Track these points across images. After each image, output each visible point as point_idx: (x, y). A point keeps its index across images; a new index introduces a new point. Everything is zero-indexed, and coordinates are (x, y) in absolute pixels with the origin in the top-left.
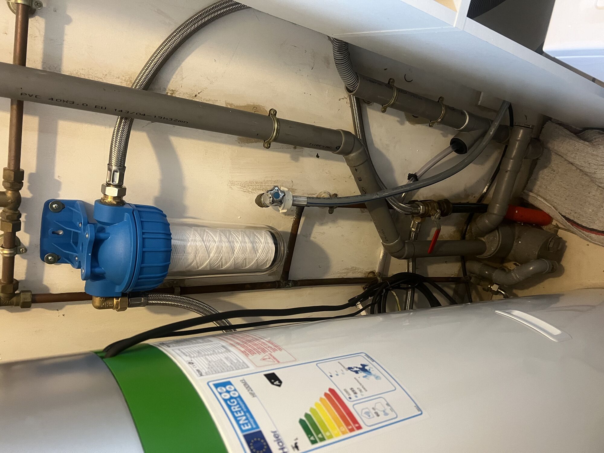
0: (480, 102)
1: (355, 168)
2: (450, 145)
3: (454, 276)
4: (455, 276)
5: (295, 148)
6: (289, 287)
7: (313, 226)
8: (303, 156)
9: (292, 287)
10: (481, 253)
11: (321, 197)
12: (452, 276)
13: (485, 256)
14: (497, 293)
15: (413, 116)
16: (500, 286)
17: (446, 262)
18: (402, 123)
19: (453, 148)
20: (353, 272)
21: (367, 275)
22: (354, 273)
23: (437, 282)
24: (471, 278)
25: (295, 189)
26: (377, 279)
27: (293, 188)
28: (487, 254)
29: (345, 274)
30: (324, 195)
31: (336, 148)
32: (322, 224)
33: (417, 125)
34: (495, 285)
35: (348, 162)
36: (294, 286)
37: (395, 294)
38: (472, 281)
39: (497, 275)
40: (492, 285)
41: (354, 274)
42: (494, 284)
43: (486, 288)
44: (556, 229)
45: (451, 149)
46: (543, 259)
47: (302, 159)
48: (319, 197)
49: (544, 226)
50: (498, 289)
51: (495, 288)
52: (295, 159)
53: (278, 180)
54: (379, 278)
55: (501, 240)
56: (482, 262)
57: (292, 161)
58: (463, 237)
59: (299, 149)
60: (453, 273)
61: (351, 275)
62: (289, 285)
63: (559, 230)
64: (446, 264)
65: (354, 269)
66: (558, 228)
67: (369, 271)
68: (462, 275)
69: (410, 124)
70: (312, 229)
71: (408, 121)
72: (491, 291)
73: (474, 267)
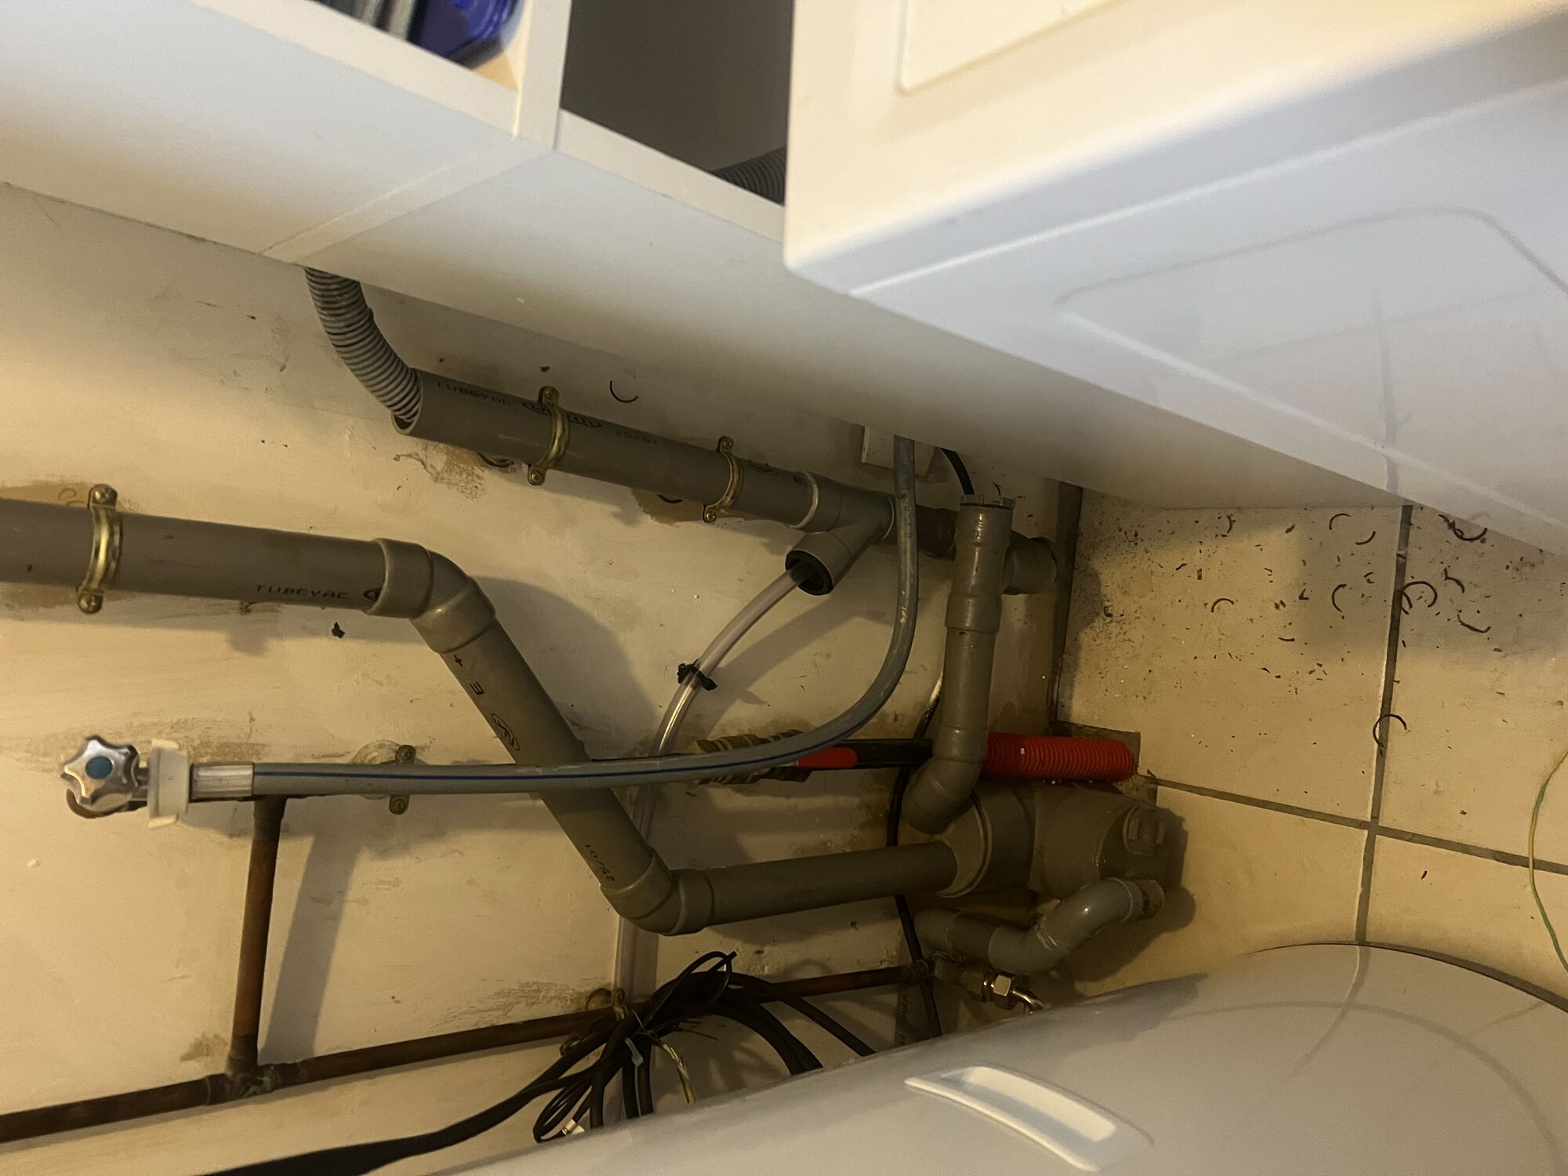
0: (864, 455)
1: (455, 656)
2: (787, 568)
3: (890, 963)
4: (892, 966)
5: (246, 611)
6: (265, 1092)
7: (350, 861)
8: (279, 635)
9: (276, 1092)
10: (947, 883)
11: (366, 761)
12: (884, 966)
13: (956, 890)
14: (1011, 1002)
15: (661, 497)
16: (1013, 978)
17: (853, 924)
18: (629, 520)
19: (794, 577)
20: (529, 1001)
21: (583, 1002)
22: (534, 1003)
23: (809, 994)
24: (932, 965)
25: (263, 745)
26: (614, 1013)
27: (252, 740)
28: (959, 886)
29: (501, 1012)
30: (375, 754)
31: (366, 595)
32: (385, 853)
33: (678, 524)
34: (1000, 977)
35: (431, 637)
36: (284, 1085)
37: (675, 1056)
38: (936, 972)
39: (1001, 946)
40: (992, 980)
41: (535, 1007)
42: (997, 976)
43: (978, 991)
44: (1152, 786)
45: (789, 581)
46: (1116, 879)
47: (274, 644)
48: (359, 761)
49: (1119, 783)
50: (1011, 989)
51: (1001, 986)
52: (249, 645)
53: (186, 721)
54: (618, 1010)
55: (990, 835)
56: (956, 911)
57: (237, 654)
58: (892, 840)
59: (260, 613)
60: (885, 957)
61: (521, 1014)
62: (260, 1083)
63: (1160, 788)
64: (853, 930)
65: (530, 992)
66: (1155, 784)
67: (589, 988)
68: (908, 960)
69: (657, 523)
70: (348, 874)
71: (648, 513)
72: (991, 1000)
73: (937, 928)
